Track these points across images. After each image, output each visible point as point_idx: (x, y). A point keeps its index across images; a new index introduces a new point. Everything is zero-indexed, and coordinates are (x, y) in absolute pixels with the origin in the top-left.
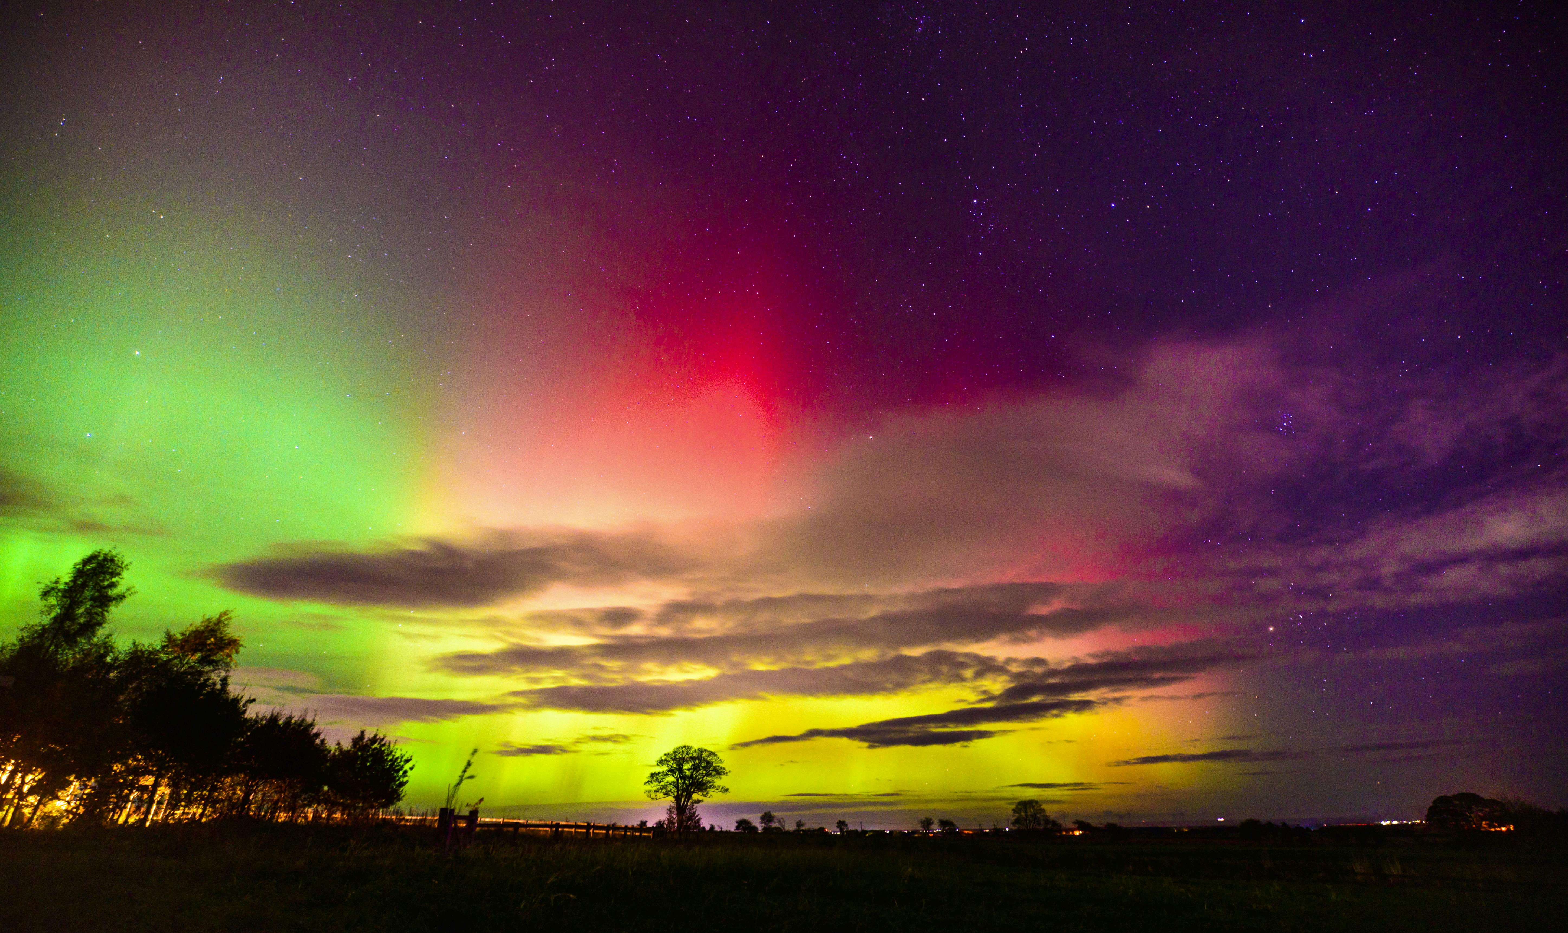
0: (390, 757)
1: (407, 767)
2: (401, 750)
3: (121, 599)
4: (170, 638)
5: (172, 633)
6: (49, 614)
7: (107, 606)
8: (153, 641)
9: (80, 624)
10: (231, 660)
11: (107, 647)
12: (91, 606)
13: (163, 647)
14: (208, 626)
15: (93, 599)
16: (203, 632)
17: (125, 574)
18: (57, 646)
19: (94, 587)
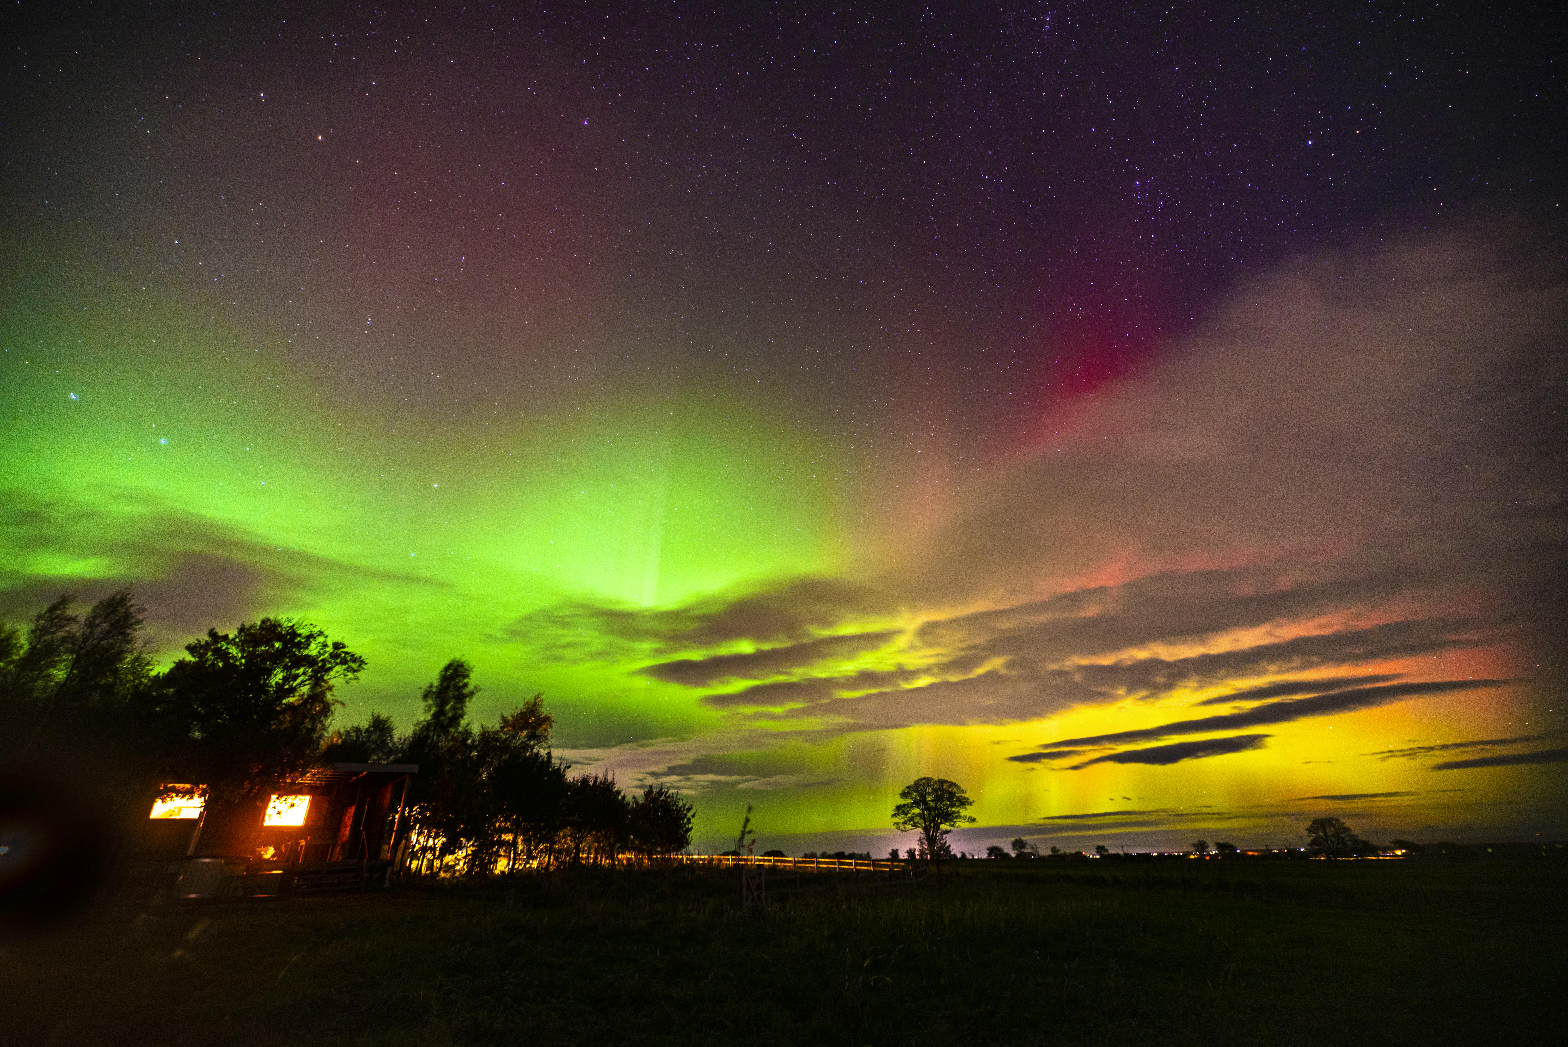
0: (675, 808)
1: (689, 815)
2: (682, 800)
3: (472, 695)
4: (504, 719)
5: (505, 716)
6: (430, 712)
7: (464, 702)
8: (494, 724)
9: (449, 718)
10: (548, 734)
11: (467, 733)
12: (455, 703)
13: (502, 728)
14: (528, 708)
15: (454, 697)
16: (525, 713)
17: (472, 675)
18: (439, 736)
19: (454, 688)
